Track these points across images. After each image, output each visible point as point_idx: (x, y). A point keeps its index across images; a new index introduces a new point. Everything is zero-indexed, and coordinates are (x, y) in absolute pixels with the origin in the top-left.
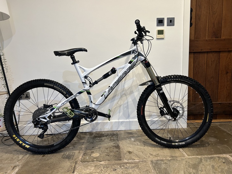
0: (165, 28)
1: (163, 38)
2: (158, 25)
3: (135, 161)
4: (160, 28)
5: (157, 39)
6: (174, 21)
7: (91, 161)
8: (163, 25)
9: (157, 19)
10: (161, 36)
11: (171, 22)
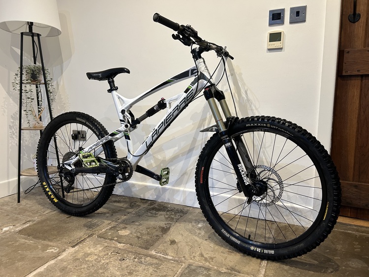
0: (286, 28)
1: (281, 49)
2: (270, 24)
3: (166, 257)
4: (276, 29)
5: (270, 50)
6: (305, 13)
7: (109, 239)
8: (283, 23)
9: (270, 11)
10: (276, 44)
11: (299, 15)
